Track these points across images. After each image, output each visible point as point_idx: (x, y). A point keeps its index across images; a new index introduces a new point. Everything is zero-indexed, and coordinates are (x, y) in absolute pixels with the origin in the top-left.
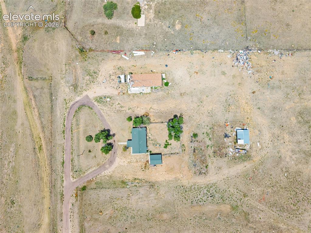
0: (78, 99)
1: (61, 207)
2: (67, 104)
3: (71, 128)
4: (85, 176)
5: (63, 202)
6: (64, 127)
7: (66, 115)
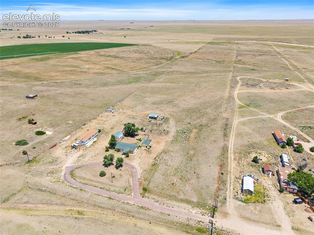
0: (63, 173)
1: (155, 212)
2: (59, 181)
4: (134, 186)
5: (149, 208)
6: (77, 189)
7: (68, 184)
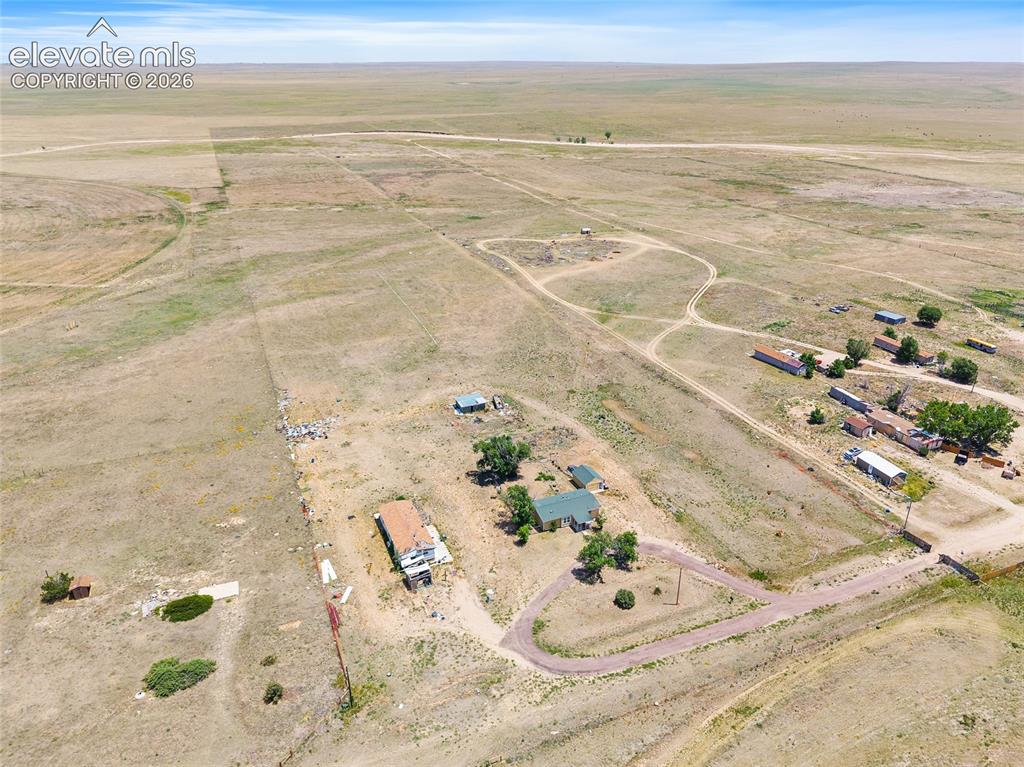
0: (523, 663)
1: (847, 604)
2: (556, 687)
3: (623, 651)
4: (728, 584)
5: (830, 605)
6: (634, 671)
7: (592, 678)
